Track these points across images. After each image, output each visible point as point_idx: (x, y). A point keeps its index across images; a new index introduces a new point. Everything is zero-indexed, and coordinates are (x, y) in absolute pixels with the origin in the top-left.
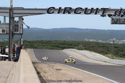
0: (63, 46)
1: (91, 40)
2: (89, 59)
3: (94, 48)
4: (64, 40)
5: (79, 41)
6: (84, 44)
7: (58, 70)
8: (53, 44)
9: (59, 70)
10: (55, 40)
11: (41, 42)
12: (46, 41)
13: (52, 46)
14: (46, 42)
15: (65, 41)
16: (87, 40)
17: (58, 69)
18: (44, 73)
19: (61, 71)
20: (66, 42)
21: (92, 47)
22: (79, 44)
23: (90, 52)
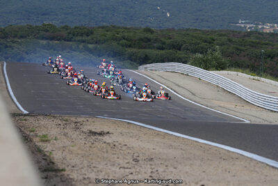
0: (141, 52)
1: (268, 28)
2: (247, 107)
4: (143, 27)
5: (213, 32)
6: (235, 46)
7: (95, 133)
8: (96, 43)
9: (101, 134)
10: (105, 24)
11: (42, 33)
12: (66, 28)
13: (91, 51)
14: (64, 33)
15: (148, 30)
16: (249, 27)
17: (98, 130)
18: (42, 141)
20: (152, 32)
21: (269, 56)
22: (211, 42)
23: (252, 77)
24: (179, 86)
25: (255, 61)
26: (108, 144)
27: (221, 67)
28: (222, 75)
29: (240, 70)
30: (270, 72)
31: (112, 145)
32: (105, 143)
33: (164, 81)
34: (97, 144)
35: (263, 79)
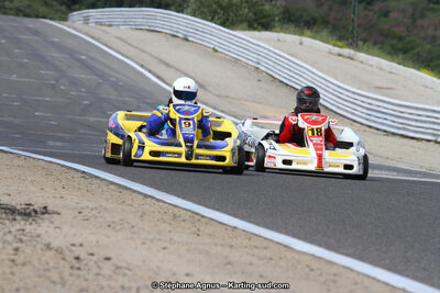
3: (386, 15)
7: (11, 211)
9: (29, 213)
17: (17, 201)
19: (44, 228)
23: (336, 50)
24: (167, 65)
25: (331, 9)
26: (59, 251)
27: (261, 22)
28: (266, 41)
29: (308, 32)
30: (365, 35)
31: (70, 257)
32: (48, 247)
33: (133, 52)
34: (28, 250)
35: (362, 56)
